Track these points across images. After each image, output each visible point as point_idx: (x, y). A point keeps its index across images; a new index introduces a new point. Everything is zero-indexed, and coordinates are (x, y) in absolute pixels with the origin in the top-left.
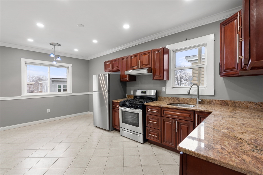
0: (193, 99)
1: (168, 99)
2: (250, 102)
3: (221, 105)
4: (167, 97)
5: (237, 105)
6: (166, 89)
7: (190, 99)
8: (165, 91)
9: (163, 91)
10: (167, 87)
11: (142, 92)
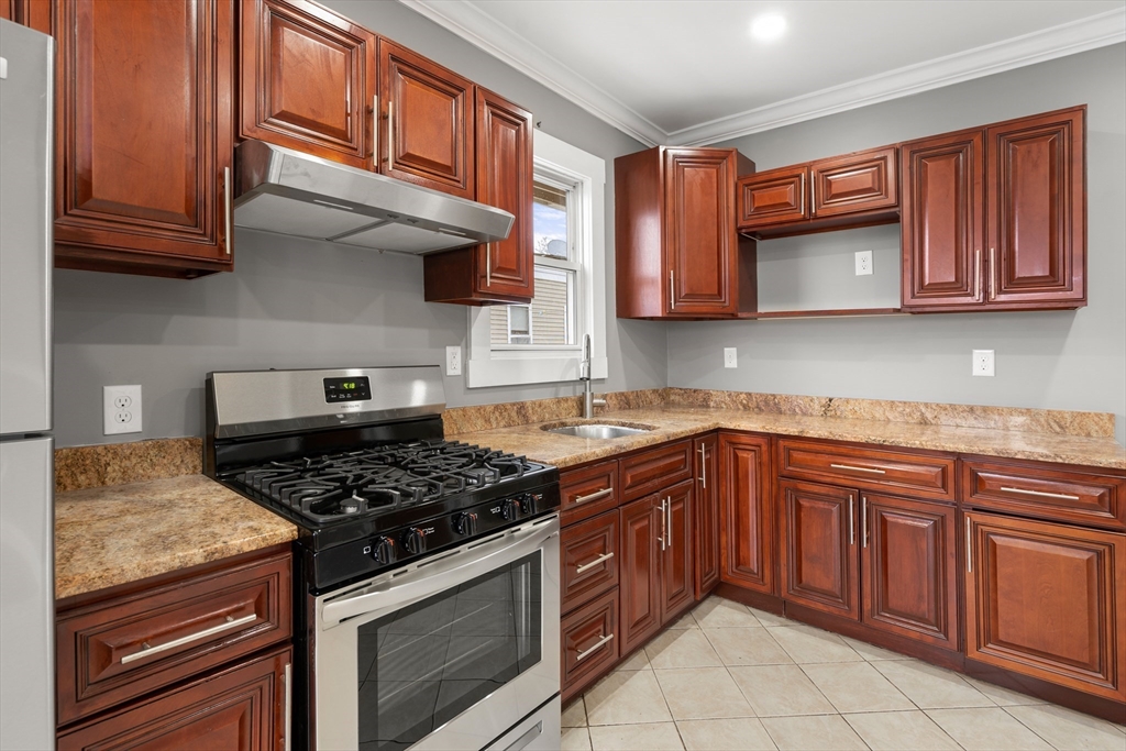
1: (483, 417)
2: (654, 391)
4: (478, 410)
6: (467, 356)
8: (459, 371)
9: (449, 372)
10: (475, 349)
11: (331, 391)
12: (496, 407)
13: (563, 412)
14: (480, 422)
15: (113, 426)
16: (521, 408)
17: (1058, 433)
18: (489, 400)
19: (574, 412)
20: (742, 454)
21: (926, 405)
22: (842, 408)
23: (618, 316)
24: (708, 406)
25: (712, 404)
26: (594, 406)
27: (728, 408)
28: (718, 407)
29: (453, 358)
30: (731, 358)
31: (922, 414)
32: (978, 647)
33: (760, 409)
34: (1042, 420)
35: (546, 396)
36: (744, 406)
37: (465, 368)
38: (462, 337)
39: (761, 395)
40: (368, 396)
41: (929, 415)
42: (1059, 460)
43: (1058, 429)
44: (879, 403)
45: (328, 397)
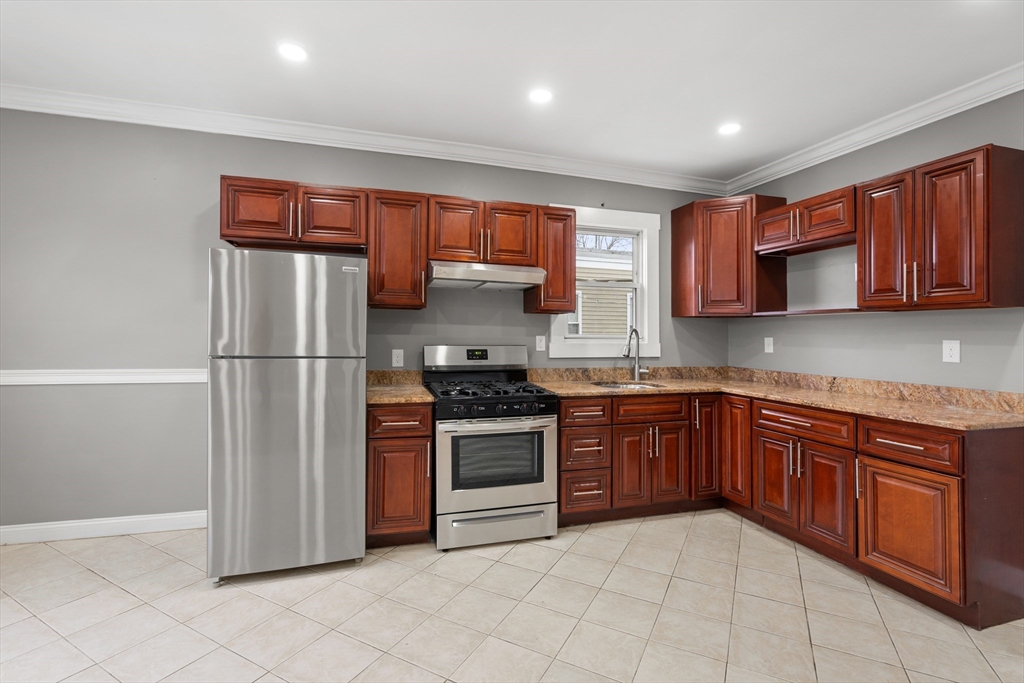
0: (622, 369)
1: (558, 374)
2: (709, 368)
3: (672, 377)
4: (555, 370)
5: (695, 376)
6: (548, 341)
7: (615, 369)
8: (544, 349)
9: (538, 349)
10: (553, 337)
11: (471, 355)
12: (567, 369)
13: (619, 376)
14: (556, 377)
15: (395, 364)
16: (585, 371)
17: (1008, 412)
18: (563, 366)
19: (628, 377)
20: (735, 411)
21: (904, 385)
22: (843, 385)
23: (673, 316)
24: (752, 381)
25: (755, 379)
26: (641, 374)
27: (765, 383)
28: (759, 381)
29: (540, 343)
30: (769, 345)
31: (901, 392)
32: (867, 554)
33: (786, 384)
34: (994, 400)
35: (606, 365)
36: (776, 382)
37: (548, 347)
38: (546, 331)
39: (787, 374)
40: (486, 358)
41: (906, 393)
42: (915, 421)
43: (1007, 408)
44: (869, 382)
45: (468, 359)
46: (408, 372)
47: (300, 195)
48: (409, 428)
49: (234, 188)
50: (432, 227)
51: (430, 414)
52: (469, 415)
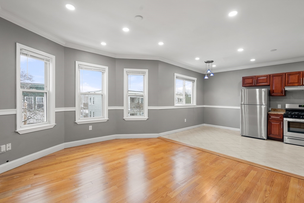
11: (300, 106)
45: (299, 107)
46: (282, 109)
47: (256, 78)
48: (277, 119)
49: (244, 79)
50: (286, 79)
51: (282, 117)
52: (292, 117)
